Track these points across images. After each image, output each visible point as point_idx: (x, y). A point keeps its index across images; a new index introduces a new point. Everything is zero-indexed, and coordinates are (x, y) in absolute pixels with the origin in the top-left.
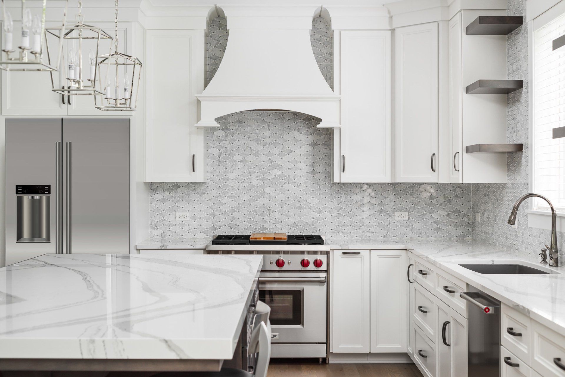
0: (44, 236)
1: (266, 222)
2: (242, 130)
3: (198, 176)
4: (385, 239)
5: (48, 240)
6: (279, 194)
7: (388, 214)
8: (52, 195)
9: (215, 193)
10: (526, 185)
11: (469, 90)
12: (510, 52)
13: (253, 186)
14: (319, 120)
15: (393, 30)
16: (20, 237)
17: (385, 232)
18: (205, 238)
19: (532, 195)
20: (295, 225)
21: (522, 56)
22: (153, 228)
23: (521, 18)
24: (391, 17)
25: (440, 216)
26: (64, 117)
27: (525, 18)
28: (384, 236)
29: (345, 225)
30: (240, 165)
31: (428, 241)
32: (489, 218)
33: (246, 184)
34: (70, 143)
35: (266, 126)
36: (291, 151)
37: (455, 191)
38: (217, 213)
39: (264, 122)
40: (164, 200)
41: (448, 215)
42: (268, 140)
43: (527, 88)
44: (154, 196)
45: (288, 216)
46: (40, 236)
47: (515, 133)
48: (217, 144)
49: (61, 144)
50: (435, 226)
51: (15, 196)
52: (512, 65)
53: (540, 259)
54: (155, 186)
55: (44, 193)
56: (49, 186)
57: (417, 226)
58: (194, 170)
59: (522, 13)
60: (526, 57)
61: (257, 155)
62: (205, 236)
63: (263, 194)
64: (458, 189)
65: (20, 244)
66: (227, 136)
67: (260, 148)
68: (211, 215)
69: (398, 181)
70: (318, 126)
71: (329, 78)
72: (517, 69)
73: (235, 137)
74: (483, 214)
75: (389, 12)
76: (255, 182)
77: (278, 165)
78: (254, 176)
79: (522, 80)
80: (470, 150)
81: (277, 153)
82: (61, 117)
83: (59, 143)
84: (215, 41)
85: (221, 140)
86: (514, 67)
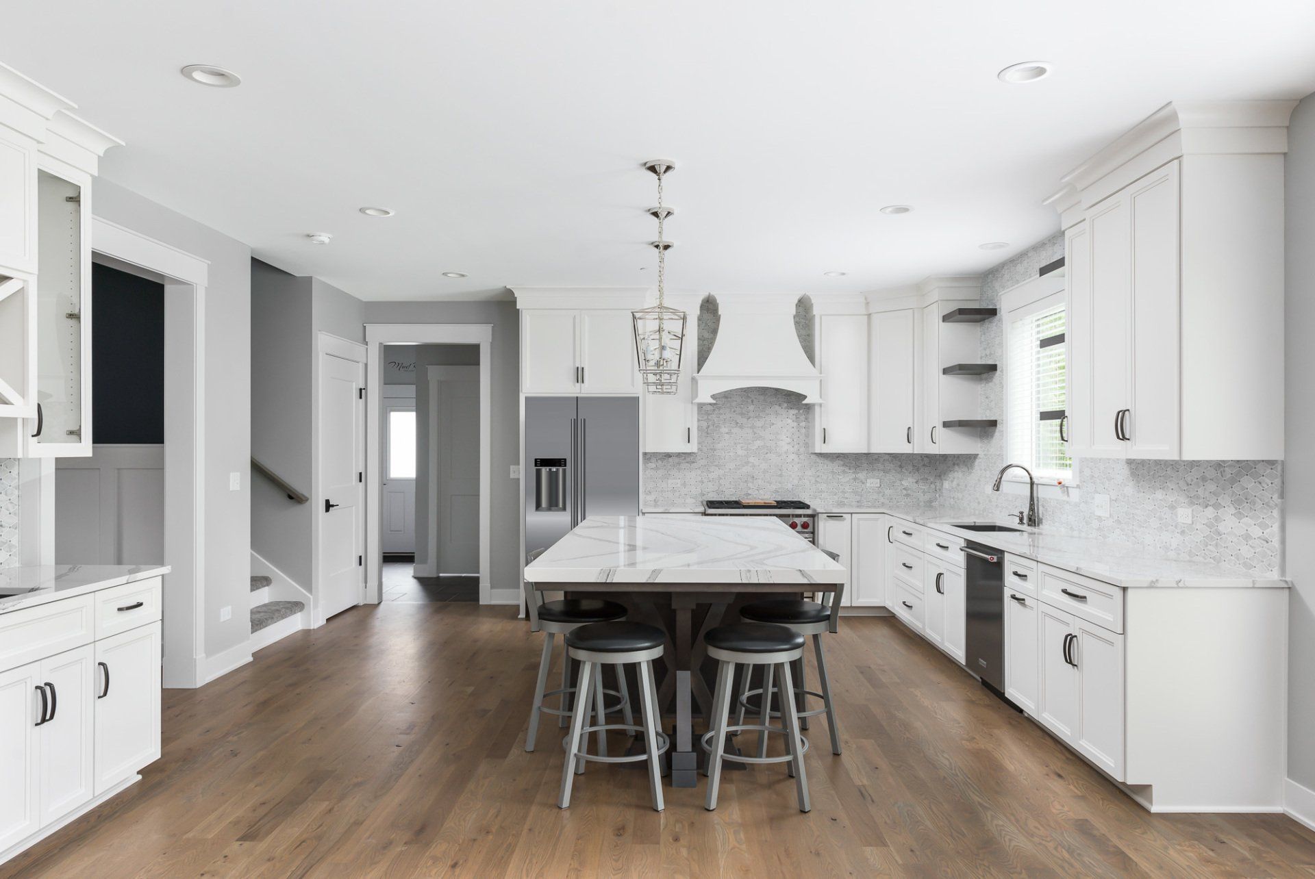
0: (561, 506)
1: (750, 488)
2: (728, 405)
3: (693, 448)
4: (859, 504)
5: (564, 509)
6: (761, 463)
7: (861, 481)
8: (568, 468)
9: (703, 462)
10: (1001, 456)
11: (946, 371)
12: (982, 337)
13: (739, 456)
14: (805, 397)
15: (869, 315)
16: (538, 506)
17: (858, 498)
18: (694, 503)
19: (1010, 466)
20: (776, 491)
21: (997, 343)
22: (647, 494)
23: (996, 309)
24: (867, 303)
25: (909, 483)
26: (578, 395)
27: (1000, 311)
28: (858, 502)
29: (822, 491)
30: (727, 436)
31: (898, 507)
32: (958, 485)
33: (731, 454)
34: (584, 420)
35: (750, 401)
36: (773, 424)
37: (922, 460)
38: (705, 480)
39: (748, 397)
40: (657, 468)
41: (917, 482)
42: (751, 414)
43: (1002, 371)
44: (647, 465)
45: (771, 483)
46: (557, 505)
47: (988, 411)
48: (706, 417)
49: (576, 421)
50: (905, 492)
51: (534, 469)
52: (985, 349)
53: (1017, 520)
54: (648, 456)
55: (560, 466)
56: (565, 459)
57: (888, 492)
58: (689, 442)
59: (996, 305)
60: (1001, 344)
61: (741, 427)
62: (694, 501)
63: (747, 463)
64: (925, 459)
65: (539, 513)
66: (714, 410)
67: (745, 420)
68: (700, 482)
69: (873, 451)
70: (804, 402)
71: (811, 358)
72: (991, 354)
73: (721, 411)
74: (952, 481)
75: (866, 299)
76: (740, 452)
77: (761, 437)
78: (739, 446)
79: (996, 365)
80: (946, 425)
81: (760, 425)
82: (576, 395)
83: (574, 419)
84: (704, 324)
85: (709, 414)
86: (988, 352)
